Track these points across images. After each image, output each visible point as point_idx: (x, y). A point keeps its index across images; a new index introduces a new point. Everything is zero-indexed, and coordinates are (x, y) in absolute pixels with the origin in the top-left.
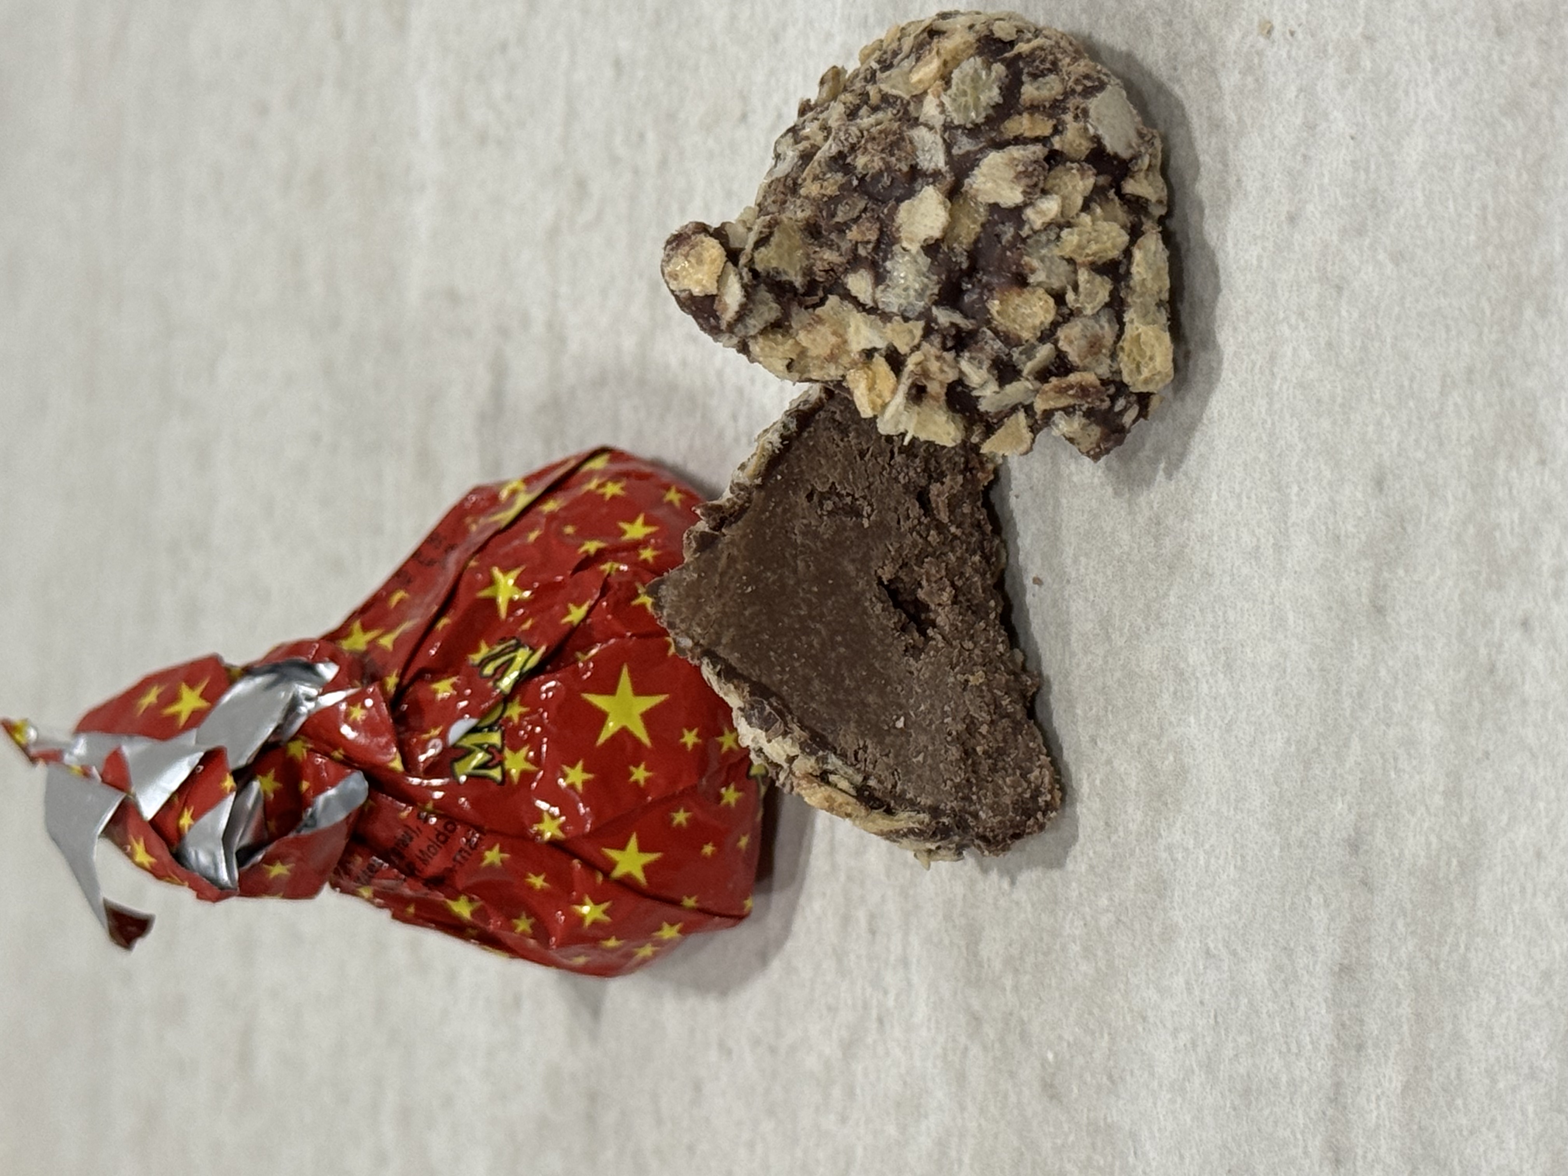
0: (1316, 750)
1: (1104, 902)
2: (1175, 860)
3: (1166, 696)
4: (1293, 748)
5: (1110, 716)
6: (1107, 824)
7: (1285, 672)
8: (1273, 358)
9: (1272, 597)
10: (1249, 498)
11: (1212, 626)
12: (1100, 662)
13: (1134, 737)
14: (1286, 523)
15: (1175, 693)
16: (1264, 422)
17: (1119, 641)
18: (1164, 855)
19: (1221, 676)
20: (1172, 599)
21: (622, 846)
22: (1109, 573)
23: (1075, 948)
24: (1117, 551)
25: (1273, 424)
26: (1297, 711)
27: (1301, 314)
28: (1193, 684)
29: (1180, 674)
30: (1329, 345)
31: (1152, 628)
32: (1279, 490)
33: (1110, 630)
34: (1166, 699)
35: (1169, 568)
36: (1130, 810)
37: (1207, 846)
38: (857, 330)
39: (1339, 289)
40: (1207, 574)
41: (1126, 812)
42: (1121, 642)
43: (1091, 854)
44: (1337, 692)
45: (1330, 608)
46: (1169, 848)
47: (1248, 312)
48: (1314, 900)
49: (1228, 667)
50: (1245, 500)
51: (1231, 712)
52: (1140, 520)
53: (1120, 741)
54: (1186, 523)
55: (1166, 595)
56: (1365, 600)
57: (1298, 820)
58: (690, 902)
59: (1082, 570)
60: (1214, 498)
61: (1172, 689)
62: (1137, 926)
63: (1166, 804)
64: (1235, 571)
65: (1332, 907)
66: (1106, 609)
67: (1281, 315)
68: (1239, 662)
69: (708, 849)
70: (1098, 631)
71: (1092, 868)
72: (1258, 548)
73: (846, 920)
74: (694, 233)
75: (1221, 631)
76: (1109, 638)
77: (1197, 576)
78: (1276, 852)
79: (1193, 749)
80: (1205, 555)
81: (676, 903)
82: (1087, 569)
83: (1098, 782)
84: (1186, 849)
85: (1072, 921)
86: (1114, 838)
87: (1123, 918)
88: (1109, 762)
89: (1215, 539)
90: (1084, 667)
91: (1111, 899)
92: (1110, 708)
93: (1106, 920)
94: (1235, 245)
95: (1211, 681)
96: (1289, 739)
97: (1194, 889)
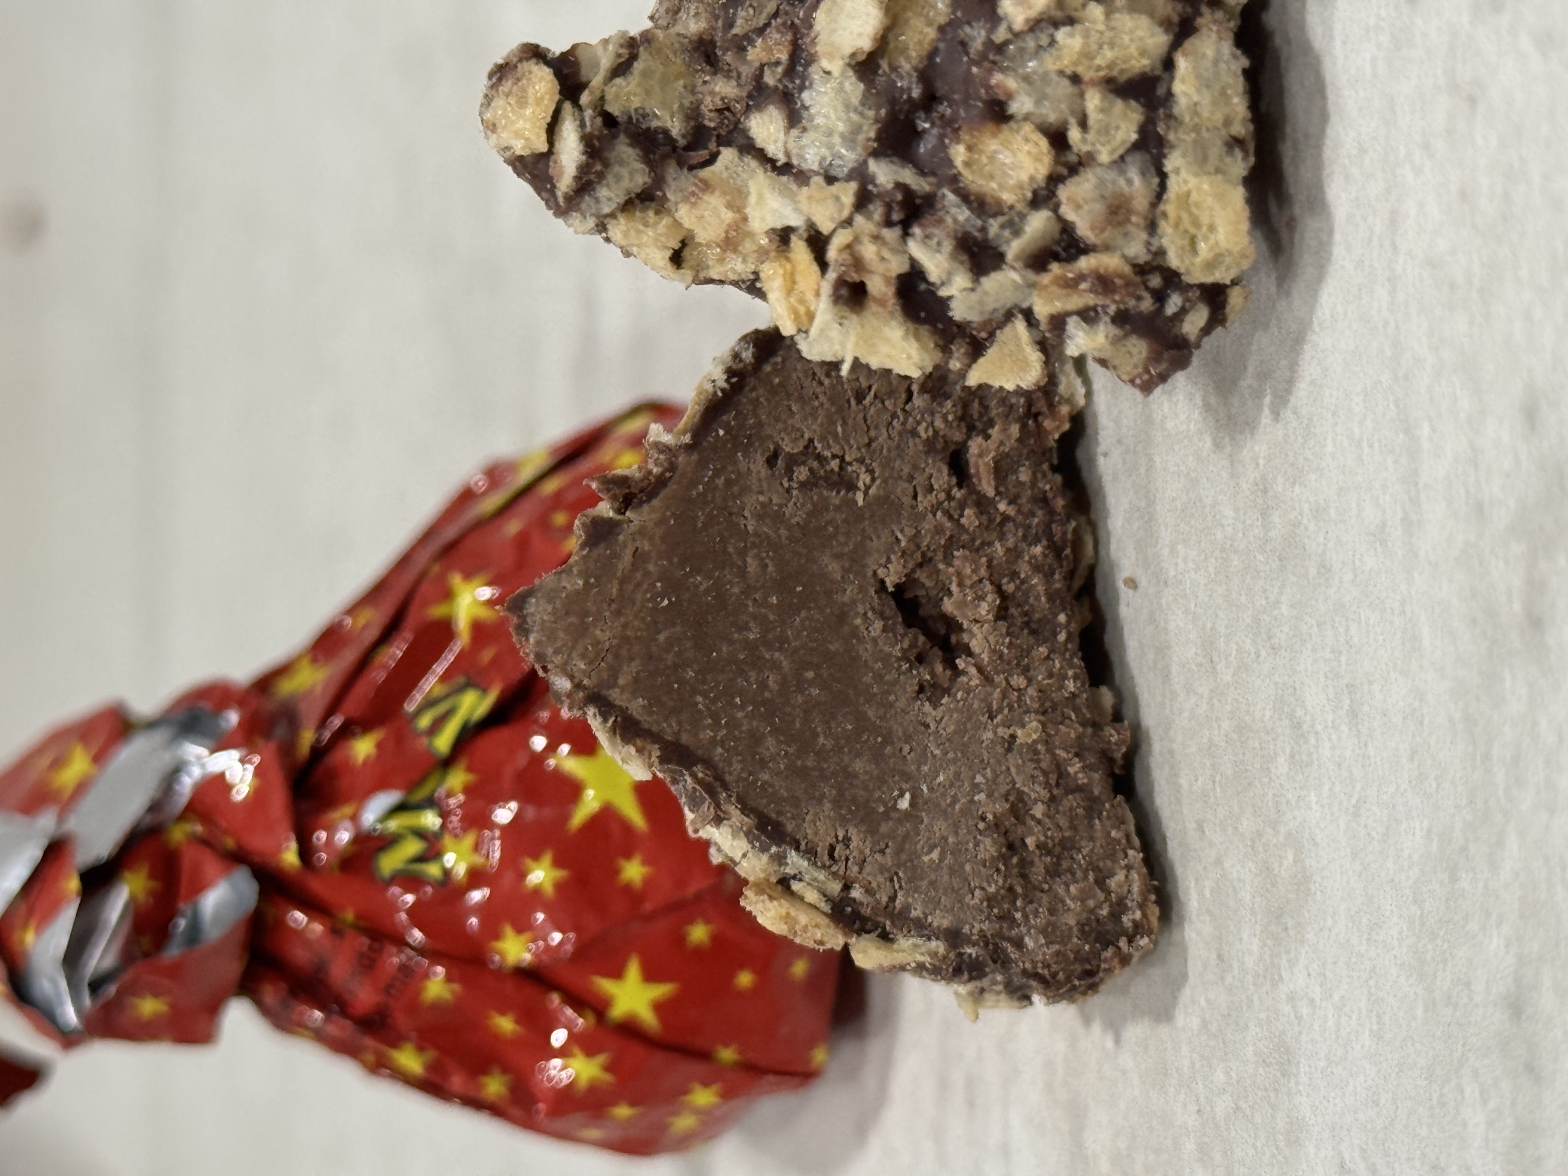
0: (1464, 849)
1: (1219, 1076)
2: (1299, 1018)
3: (1281, 760)
4: (1435, 846)
5: (1218, 790)
6: (1220, 957)
7: (1421, 723)
8: (1394, 222)
9: (1403, 603)
10: (1371, 446)
11: (1333, 651)
12: (1204, 707)
13: (1246, 824)
14: (1416, 484)
15: (1292, 756)
16: (1386, 323)
17: (1227, 676)
18: (1287, 1009)
19: (1345, 729)
20: (1284, 609)
21: (617, 973)
22: (1211, 570)
23: (1189, 1146)
24: (1219, 535)
25: (1397, 327)
26: (1438, 785)
27: (1426, 146)
28: (1313, 741)
29: (1298, 726)
30: (1463, 195)
31: (1263, 653)
32: (1407, 431)
33: (1215, 659)
34: (1282, 766)
35: (1281, 560)
36: (1245, 936)
37: (1336, 998)
38: (761, 198)
39: (1473, 101)
40: (1325, 569)
41: (1241, 940)
42: (1228, 678)
43: (1203, 1003)
44: (1486, 757)
45: (1474, 621)
46: (1292, 998)
47: (1363, 151)
48: (1468, 1090)
49: (1353, 713)
50: (1366, 450)
51: (1358, 787)
52: (1244, 486)
53: (1230, 830)
54: (1297, 490)
55: (1278, 602)
56: (1517, 606)
57: (1445, 962)
58: (727, 1054)
59: (1181, 566)
60: (1329, 448)
61: (1288, 751)
62: (1258, 1119)
63: (1286, 929)
64: (1358, 563)
65: (1491, 1105)
66: (1209, 625)
67: (1402, 151)
68: (1366, 708)
69: (745, 979)
70: (1200, 659)
71: (1205, 1024)
72: (1384, 525)
73: (943, 1084)
74: (521, 60)
75: (1343, 659)
76: (1214, 671)
77: (1313, 572)
78: (1419, 1012)
79: (1316, 844)
80: (1321, 540)
81: (705, 1056)
82: (1186, 563)
83: (1207, 892)
84: (1312, 1002)
85: (1185, 1105)
86: (1229, 979)
87: (1241, 1103)
88: (1218, 862)
89: (1332, 512)
90: (1186, 714)
91: (1228, 1074)
92: (1218, 778)
93: (1223, 1104)
94: (1344, 43)
95: (1334, 737)
96: (1429, 831)
97: (1322, 1064)
